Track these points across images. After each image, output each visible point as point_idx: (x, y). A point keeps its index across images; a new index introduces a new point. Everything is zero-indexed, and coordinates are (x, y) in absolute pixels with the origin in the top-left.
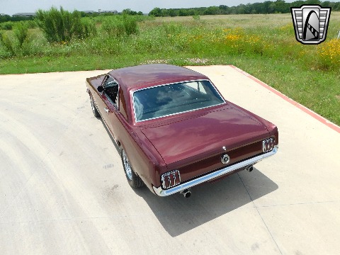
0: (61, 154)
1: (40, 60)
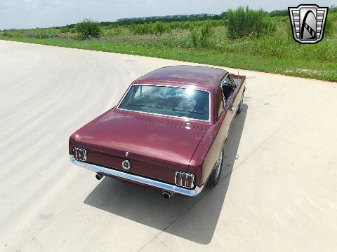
1: (207, 53)
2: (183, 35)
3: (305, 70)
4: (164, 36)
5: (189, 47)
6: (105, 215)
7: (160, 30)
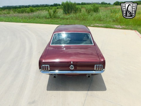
0: (39, 52)
1: (57, 20)
2: (44, 13)
3: (98, 25)
4: (35, 14)
5: (48, 18)
6: (61, 93)
7: (32, 11)
